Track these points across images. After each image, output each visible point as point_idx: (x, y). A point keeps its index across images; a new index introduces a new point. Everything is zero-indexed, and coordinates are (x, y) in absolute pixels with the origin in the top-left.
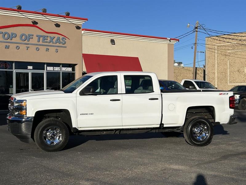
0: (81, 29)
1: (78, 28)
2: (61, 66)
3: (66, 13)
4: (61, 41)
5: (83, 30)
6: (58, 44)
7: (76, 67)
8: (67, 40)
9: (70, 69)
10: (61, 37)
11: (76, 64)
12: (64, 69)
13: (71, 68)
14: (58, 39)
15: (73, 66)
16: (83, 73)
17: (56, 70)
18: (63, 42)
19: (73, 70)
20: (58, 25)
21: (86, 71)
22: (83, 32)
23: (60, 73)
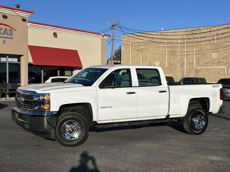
0: (27, 22)
1: (24, 20)
2: (8, 57)
3: (16, 5)
4: (8, 32)
5: (29, 22)
6: (5, 35)
7: (22, 58)
8: (14, 32)
9: (15, 60)
10: (8, 28)
11: (22, 55)
12: (10, 60)
13: (17, 59)
14: (6, 30)
15: (19, 57)
16: (28, 64)
17: (3, 60)
18: (10, 34)
19: (19, 60)
20: (5, 17)
21: (32, 62)
22: (29, 24)
23: (6, 63)
